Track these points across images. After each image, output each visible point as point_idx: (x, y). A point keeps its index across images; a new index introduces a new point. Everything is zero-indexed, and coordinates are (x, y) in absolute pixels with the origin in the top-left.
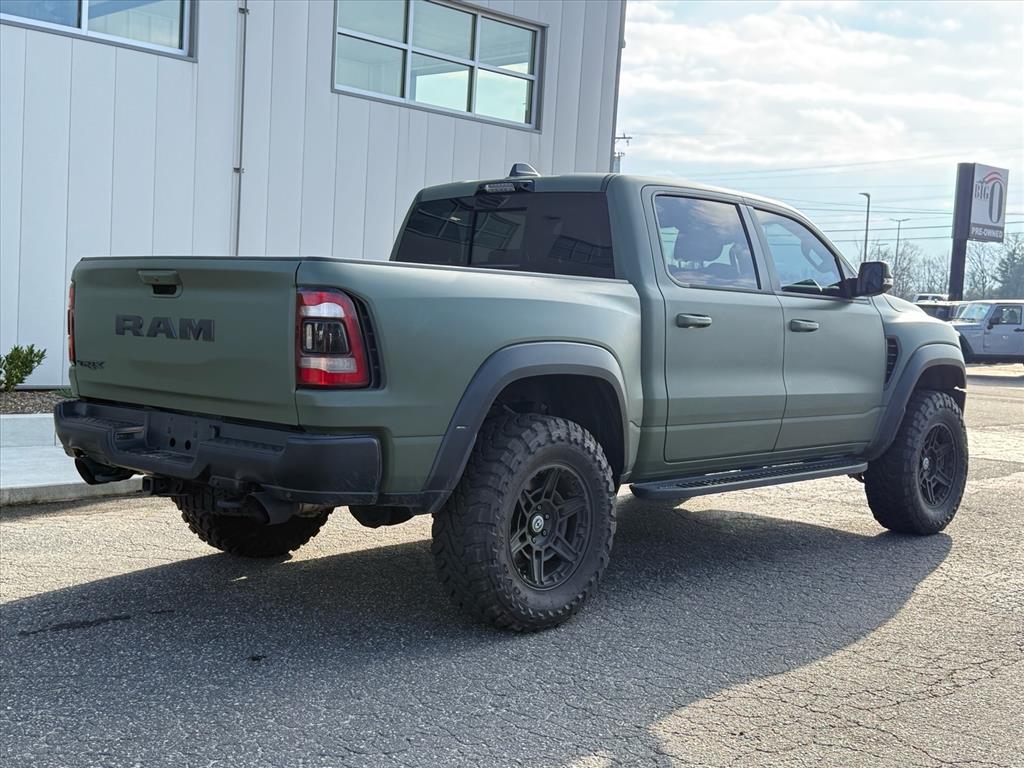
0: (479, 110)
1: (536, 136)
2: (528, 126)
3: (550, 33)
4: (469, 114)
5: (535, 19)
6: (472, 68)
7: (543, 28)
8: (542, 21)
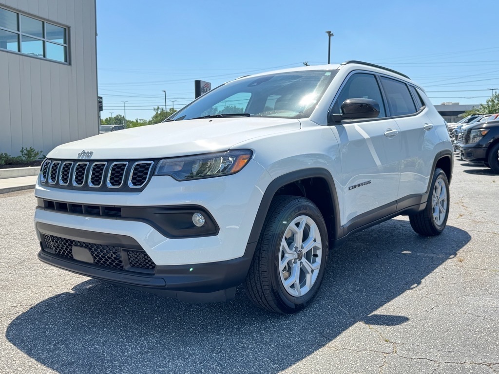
0: (48, 57)
1: (69, 67)
2: (66, 63)
3: (71, 29)
4: (44, 58)
5: (65, 23)
6: (44, 42)
7: (69, 28)
8: (68, 24)
